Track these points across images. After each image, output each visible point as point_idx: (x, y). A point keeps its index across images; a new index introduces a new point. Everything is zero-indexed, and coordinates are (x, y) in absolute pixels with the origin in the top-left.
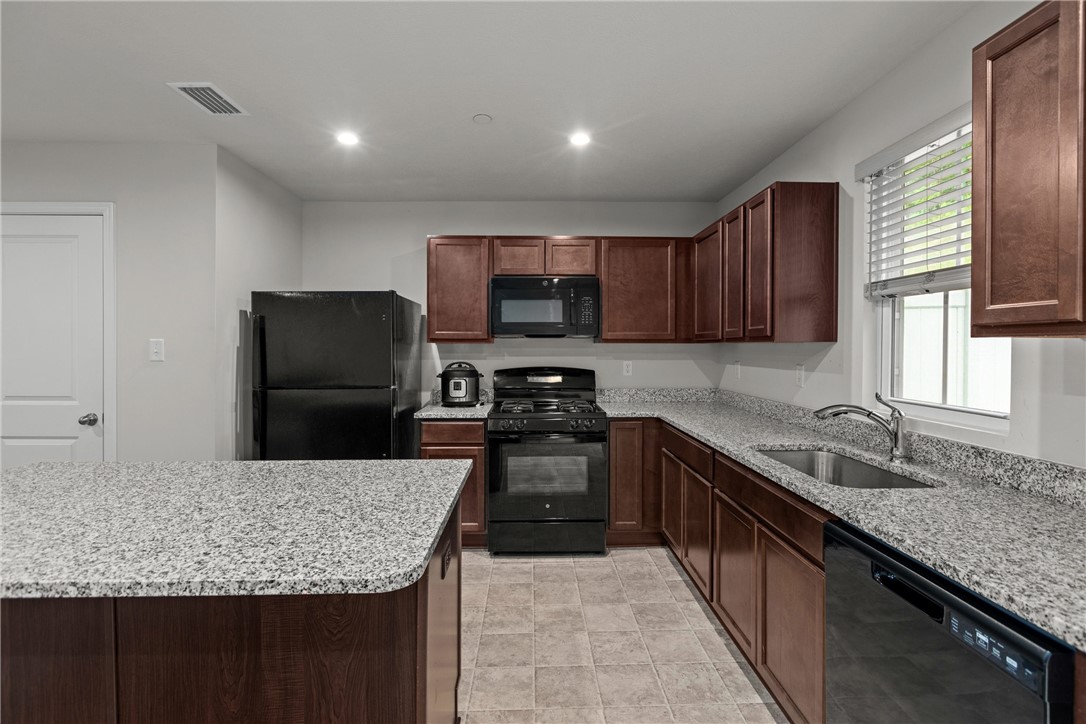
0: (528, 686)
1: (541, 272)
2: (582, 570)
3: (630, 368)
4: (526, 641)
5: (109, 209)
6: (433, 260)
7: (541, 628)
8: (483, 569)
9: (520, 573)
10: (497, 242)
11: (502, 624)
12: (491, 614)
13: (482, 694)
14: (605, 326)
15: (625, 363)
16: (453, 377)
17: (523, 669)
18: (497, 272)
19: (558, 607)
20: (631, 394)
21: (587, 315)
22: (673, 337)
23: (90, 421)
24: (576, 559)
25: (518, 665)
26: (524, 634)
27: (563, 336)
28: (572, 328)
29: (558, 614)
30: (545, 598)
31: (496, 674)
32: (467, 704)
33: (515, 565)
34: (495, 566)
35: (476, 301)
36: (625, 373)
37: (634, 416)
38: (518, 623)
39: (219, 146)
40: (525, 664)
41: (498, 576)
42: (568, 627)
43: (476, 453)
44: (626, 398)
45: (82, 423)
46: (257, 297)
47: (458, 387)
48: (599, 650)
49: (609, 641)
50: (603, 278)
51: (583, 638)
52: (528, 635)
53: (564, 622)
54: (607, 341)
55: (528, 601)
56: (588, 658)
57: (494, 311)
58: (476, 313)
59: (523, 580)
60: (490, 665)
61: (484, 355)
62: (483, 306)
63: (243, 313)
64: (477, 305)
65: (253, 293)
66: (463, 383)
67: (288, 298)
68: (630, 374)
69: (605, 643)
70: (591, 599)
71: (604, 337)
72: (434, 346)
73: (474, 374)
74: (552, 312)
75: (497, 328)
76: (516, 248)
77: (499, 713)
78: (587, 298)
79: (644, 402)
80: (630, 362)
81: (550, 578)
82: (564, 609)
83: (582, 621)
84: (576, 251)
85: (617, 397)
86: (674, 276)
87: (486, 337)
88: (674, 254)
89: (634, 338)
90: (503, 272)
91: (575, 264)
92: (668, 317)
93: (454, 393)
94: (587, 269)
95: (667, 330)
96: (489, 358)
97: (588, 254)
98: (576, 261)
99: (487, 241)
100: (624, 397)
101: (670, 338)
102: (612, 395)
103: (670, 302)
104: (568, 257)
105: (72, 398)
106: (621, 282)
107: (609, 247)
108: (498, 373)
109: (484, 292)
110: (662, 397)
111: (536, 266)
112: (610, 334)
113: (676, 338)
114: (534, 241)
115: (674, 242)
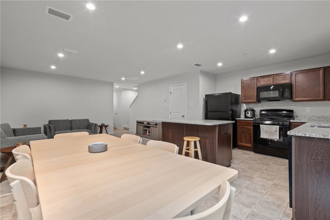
1: (272, 84)
5: (186, 83)
6: (243, 85)
7: (257, 163)
8: (250, 154)
10: (259, 78)
11: (248, 161)
13: (237, 165)
14: (294, 96)
15: (307, 108)
16: (247, 111)
18: (259, 85)
20: (309, 117)
21: (287, 94)
23: (183, 116)
27: (280, 100)
28: (282, 98)
30: (262, 161)
32: (233, 165)
35: (253, 93)
36: (307, 111)
39: (200, 70)
42: (264, 165)
43: (251, 128)
46: (206, 95)
47: (248, 113)
50: (294, 83)
54: (295, 101)
57: (258, 95)
60: (241, 163)
62: (255, 94)
63: (204, 99)
68: (309, 111)
71: (294, 100)
72: (244, 104)
73: (253, 111)
74: (276, 94)
75: (259, 100)
76: (265, 79)
78: (287, 89)
79: (315, 120)
80: (309, 108)
81: (267, 159)
82: (266, 163)
84: (284, 77)
85: (303, 119)
86: (323, 79)
87: (256, 101)
88: (323, 72)
89: (306, 100)
90: (261, 85)
91: (284, 80)
92: (320, 93)
93: (247, 115)
94: (288, 81)
95: (320, 97)
96: (258, 107)
97: (288, 77)
98: (284, 79)
99: (256, 78)
100: (306, 119)
101: (321, 99)
102: (301, 118)
103: (322, 88)
104: (281, 79)
105: (181, 113)
106: (301, 84)
107: (296, 74)
108: (261, 111)
109: (255, 91)
110: (323, 119)
111: (271, 82)
112: (296, 99)
113: (324, 99)
114: (270, 76)
115: (323, 68)
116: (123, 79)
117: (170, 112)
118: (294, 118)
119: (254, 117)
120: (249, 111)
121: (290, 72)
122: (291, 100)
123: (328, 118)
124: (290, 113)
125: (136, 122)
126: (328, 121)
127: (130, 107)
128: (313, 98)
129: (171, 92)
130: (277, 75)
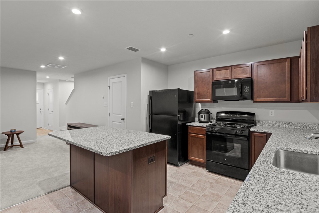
0: (187, 208)
1: (230, 78)
2: (235, 185)
3: (273, 113)
4: (197, 197)
5: (126, 75)
6: (196, 78)
7: (205, 196)
8: (202, 174)
9: (212, 179)
10: (215, 70)
11: (194, 190)
12: (194, 187)
13: (174, 204)
14: (255, 96)
15: (271, 110)
16: (201, 113)
17: (190, 203)
18: (215, 79)
19: (215, 192)
20: (273, 123)
21: (247, 93)
22: (289, 100)
23: (123, 120)
24: (236, 181)
25: (189, 202)
26: (198, 195)
27: (238, 100)
28: (241, 97)
29: (214, 194)
30: (213, 188)
31: (182, 201)
32: (169, 204)
33: (213, 176)
34: (206, 174)
35: (208, 89)
36: (270, 115)
37: (262, 132)
38: (199, 192)
39: (142, 58)
40: (191, 202)
41: (204, 177)
42: (214, 199)
43: (204, 137)
44: (271, 125)
45: (121, 120)
47: (202, 116)
48: (218, 209)
49: (223, 208)
50: (255, 78)
51: (215, 204)
52: (199, 196)
53: (214, 197)
54: (256, 102)
55: (208, 187)
56: (212, 210)
57: (213, 92)
58: (208, 93)
59: (211, 181)
60: (182, 199)
61: (215, 107)
64: (209, 91)
65: (150, 91)
66: (204, 115)
67: (156, 92)
68: (273, 115)
69: (221, 208)
70: (229, 194)
71: (255, 100)
72: (200, 104)
73: (208, 113)
74: (234, 92)
75: (215, 100)
76: (221, 71)
77: (174, 210)
78: (246, 86)
80: (273, 111)
81: (221, 184)
82: (217, 194)
83: (220, 199)
84: (244, 69)
85: (266, 124)
86: (290, 74)
87: (211, 101)
88: (290, 64)
89: (269, 100)
90: (217, 80)
91: (243, 74)
92: (286, 92)
93: (201, 119)
94: (248, 75)
95: (286, 97)
96: (215, 108)
97: (248, 69)
98: (244, 72)
99: (211, 70)
100: (270, 125)
101: (287, 100)
102: (264, 123)
103: (288, 86)
104: (240, 72)
105: (120, 114)
106: (263, 79)
107: (257, 65)
108: (218, 113)
109: (211, 87)
110: (289, 126)
111: (228, 76)
112: (258, 99)
113: (291, 101)
114: (227, 68)
115: (289, 59)
116: (43, 67)
117: (109, 113)
118: (256, 123)
119: (210, 121)
120: (203, 113)
121: (250, 63)
122: (252, 100)
123: (295, 125)
124: (251, 116)
125: (67, 126)
126: (294, 128)
127: (66, 103)
128: (278, 99)
129: (109, 87)
130: (235, 67)
